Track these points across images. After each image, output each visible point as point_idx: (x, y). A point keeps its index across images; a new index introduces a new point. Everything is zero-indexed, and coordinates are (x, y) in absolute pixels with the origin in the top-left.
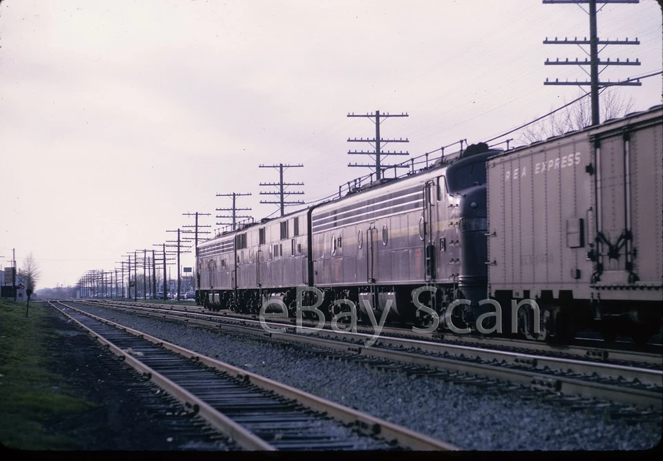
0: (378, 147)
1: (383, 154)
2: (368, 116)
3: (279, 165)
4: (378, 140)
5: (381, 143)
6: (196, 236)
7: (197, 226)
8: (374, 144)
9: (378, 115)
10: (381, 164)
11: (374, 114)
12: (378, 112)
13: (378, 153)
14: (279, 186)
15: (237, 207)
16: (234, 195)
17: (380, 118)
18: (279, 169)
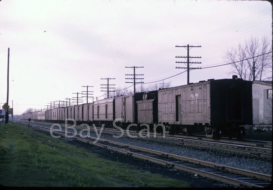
0: (188, 60)
1: (190, 63)
2: (184, 47)
3: (133, 67)
4: (188, 57)
5: (189, 58)
6: (87, 96)
7: (87, 92)
8: (187, 58)
9: (188, 46)
10: (190, 67)
11: (187, 46)
12: (188, 45)
13: (188, 63)
14: (133, 76)
15: (109, 84)
16: (108, 79)
17: (189, 48)
18: (133, 68)
